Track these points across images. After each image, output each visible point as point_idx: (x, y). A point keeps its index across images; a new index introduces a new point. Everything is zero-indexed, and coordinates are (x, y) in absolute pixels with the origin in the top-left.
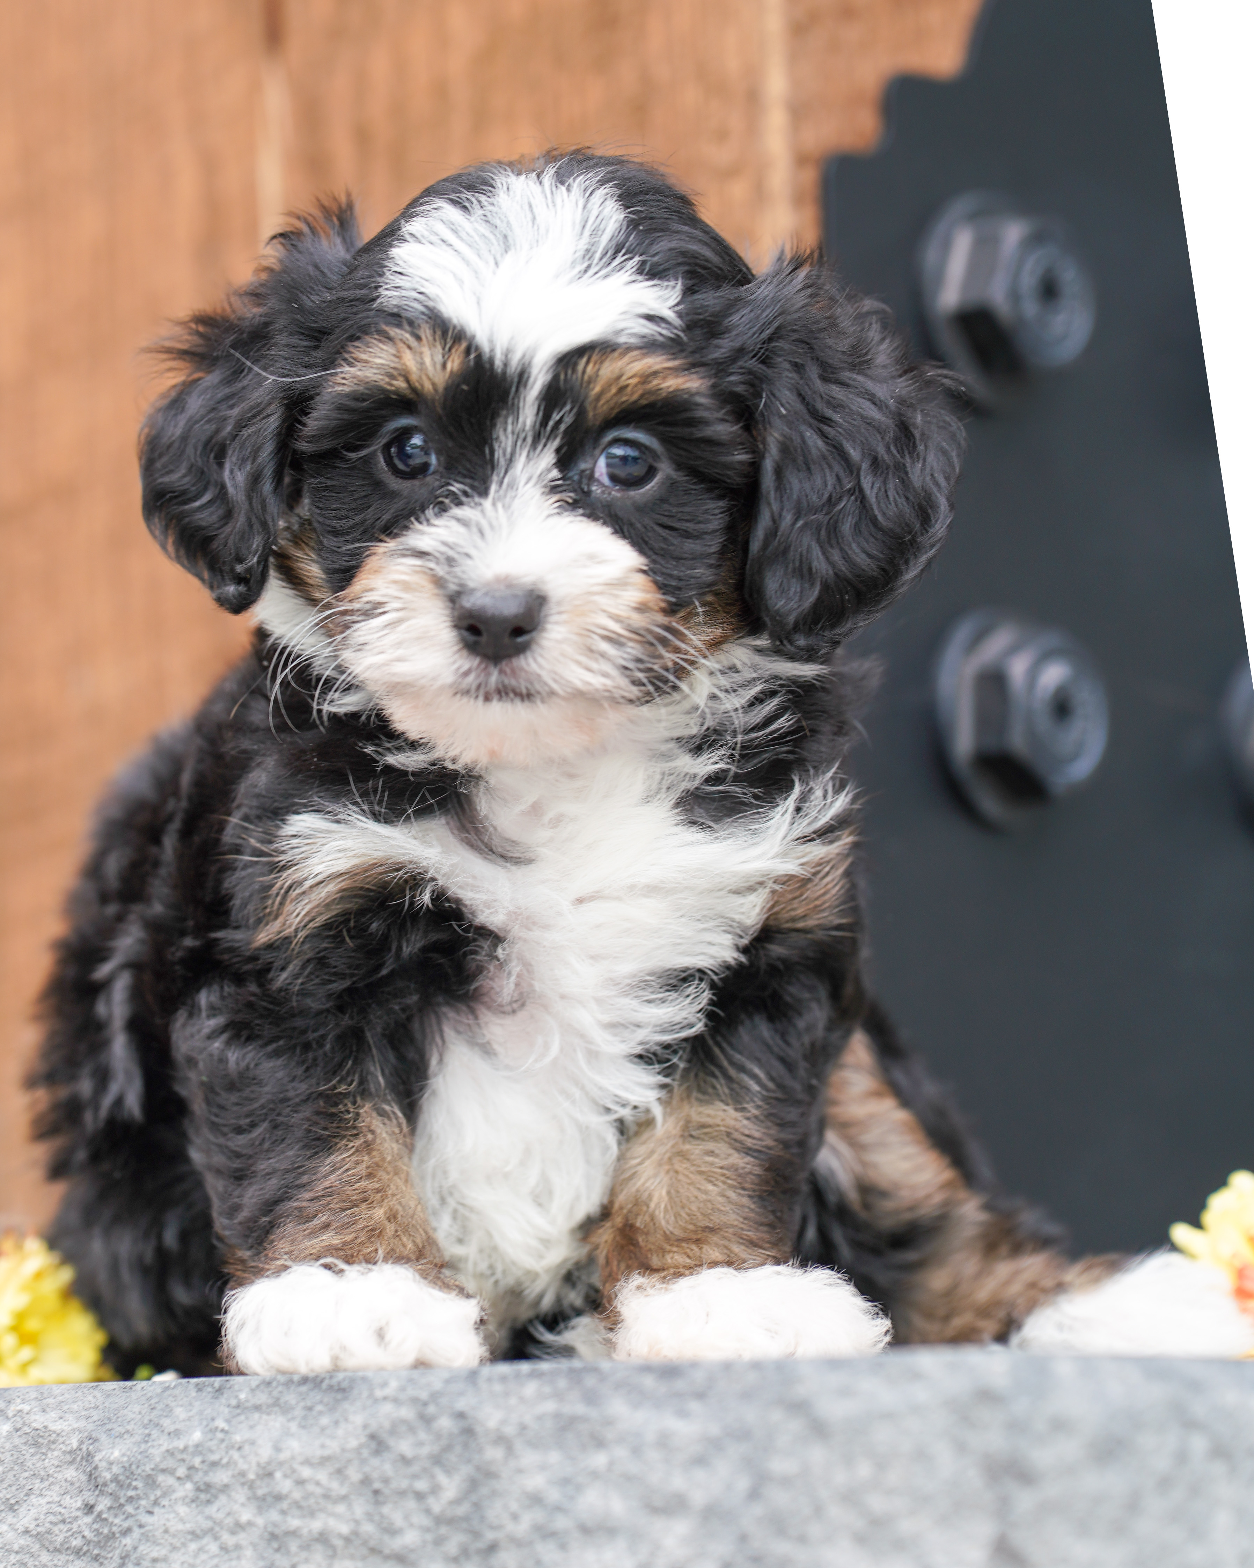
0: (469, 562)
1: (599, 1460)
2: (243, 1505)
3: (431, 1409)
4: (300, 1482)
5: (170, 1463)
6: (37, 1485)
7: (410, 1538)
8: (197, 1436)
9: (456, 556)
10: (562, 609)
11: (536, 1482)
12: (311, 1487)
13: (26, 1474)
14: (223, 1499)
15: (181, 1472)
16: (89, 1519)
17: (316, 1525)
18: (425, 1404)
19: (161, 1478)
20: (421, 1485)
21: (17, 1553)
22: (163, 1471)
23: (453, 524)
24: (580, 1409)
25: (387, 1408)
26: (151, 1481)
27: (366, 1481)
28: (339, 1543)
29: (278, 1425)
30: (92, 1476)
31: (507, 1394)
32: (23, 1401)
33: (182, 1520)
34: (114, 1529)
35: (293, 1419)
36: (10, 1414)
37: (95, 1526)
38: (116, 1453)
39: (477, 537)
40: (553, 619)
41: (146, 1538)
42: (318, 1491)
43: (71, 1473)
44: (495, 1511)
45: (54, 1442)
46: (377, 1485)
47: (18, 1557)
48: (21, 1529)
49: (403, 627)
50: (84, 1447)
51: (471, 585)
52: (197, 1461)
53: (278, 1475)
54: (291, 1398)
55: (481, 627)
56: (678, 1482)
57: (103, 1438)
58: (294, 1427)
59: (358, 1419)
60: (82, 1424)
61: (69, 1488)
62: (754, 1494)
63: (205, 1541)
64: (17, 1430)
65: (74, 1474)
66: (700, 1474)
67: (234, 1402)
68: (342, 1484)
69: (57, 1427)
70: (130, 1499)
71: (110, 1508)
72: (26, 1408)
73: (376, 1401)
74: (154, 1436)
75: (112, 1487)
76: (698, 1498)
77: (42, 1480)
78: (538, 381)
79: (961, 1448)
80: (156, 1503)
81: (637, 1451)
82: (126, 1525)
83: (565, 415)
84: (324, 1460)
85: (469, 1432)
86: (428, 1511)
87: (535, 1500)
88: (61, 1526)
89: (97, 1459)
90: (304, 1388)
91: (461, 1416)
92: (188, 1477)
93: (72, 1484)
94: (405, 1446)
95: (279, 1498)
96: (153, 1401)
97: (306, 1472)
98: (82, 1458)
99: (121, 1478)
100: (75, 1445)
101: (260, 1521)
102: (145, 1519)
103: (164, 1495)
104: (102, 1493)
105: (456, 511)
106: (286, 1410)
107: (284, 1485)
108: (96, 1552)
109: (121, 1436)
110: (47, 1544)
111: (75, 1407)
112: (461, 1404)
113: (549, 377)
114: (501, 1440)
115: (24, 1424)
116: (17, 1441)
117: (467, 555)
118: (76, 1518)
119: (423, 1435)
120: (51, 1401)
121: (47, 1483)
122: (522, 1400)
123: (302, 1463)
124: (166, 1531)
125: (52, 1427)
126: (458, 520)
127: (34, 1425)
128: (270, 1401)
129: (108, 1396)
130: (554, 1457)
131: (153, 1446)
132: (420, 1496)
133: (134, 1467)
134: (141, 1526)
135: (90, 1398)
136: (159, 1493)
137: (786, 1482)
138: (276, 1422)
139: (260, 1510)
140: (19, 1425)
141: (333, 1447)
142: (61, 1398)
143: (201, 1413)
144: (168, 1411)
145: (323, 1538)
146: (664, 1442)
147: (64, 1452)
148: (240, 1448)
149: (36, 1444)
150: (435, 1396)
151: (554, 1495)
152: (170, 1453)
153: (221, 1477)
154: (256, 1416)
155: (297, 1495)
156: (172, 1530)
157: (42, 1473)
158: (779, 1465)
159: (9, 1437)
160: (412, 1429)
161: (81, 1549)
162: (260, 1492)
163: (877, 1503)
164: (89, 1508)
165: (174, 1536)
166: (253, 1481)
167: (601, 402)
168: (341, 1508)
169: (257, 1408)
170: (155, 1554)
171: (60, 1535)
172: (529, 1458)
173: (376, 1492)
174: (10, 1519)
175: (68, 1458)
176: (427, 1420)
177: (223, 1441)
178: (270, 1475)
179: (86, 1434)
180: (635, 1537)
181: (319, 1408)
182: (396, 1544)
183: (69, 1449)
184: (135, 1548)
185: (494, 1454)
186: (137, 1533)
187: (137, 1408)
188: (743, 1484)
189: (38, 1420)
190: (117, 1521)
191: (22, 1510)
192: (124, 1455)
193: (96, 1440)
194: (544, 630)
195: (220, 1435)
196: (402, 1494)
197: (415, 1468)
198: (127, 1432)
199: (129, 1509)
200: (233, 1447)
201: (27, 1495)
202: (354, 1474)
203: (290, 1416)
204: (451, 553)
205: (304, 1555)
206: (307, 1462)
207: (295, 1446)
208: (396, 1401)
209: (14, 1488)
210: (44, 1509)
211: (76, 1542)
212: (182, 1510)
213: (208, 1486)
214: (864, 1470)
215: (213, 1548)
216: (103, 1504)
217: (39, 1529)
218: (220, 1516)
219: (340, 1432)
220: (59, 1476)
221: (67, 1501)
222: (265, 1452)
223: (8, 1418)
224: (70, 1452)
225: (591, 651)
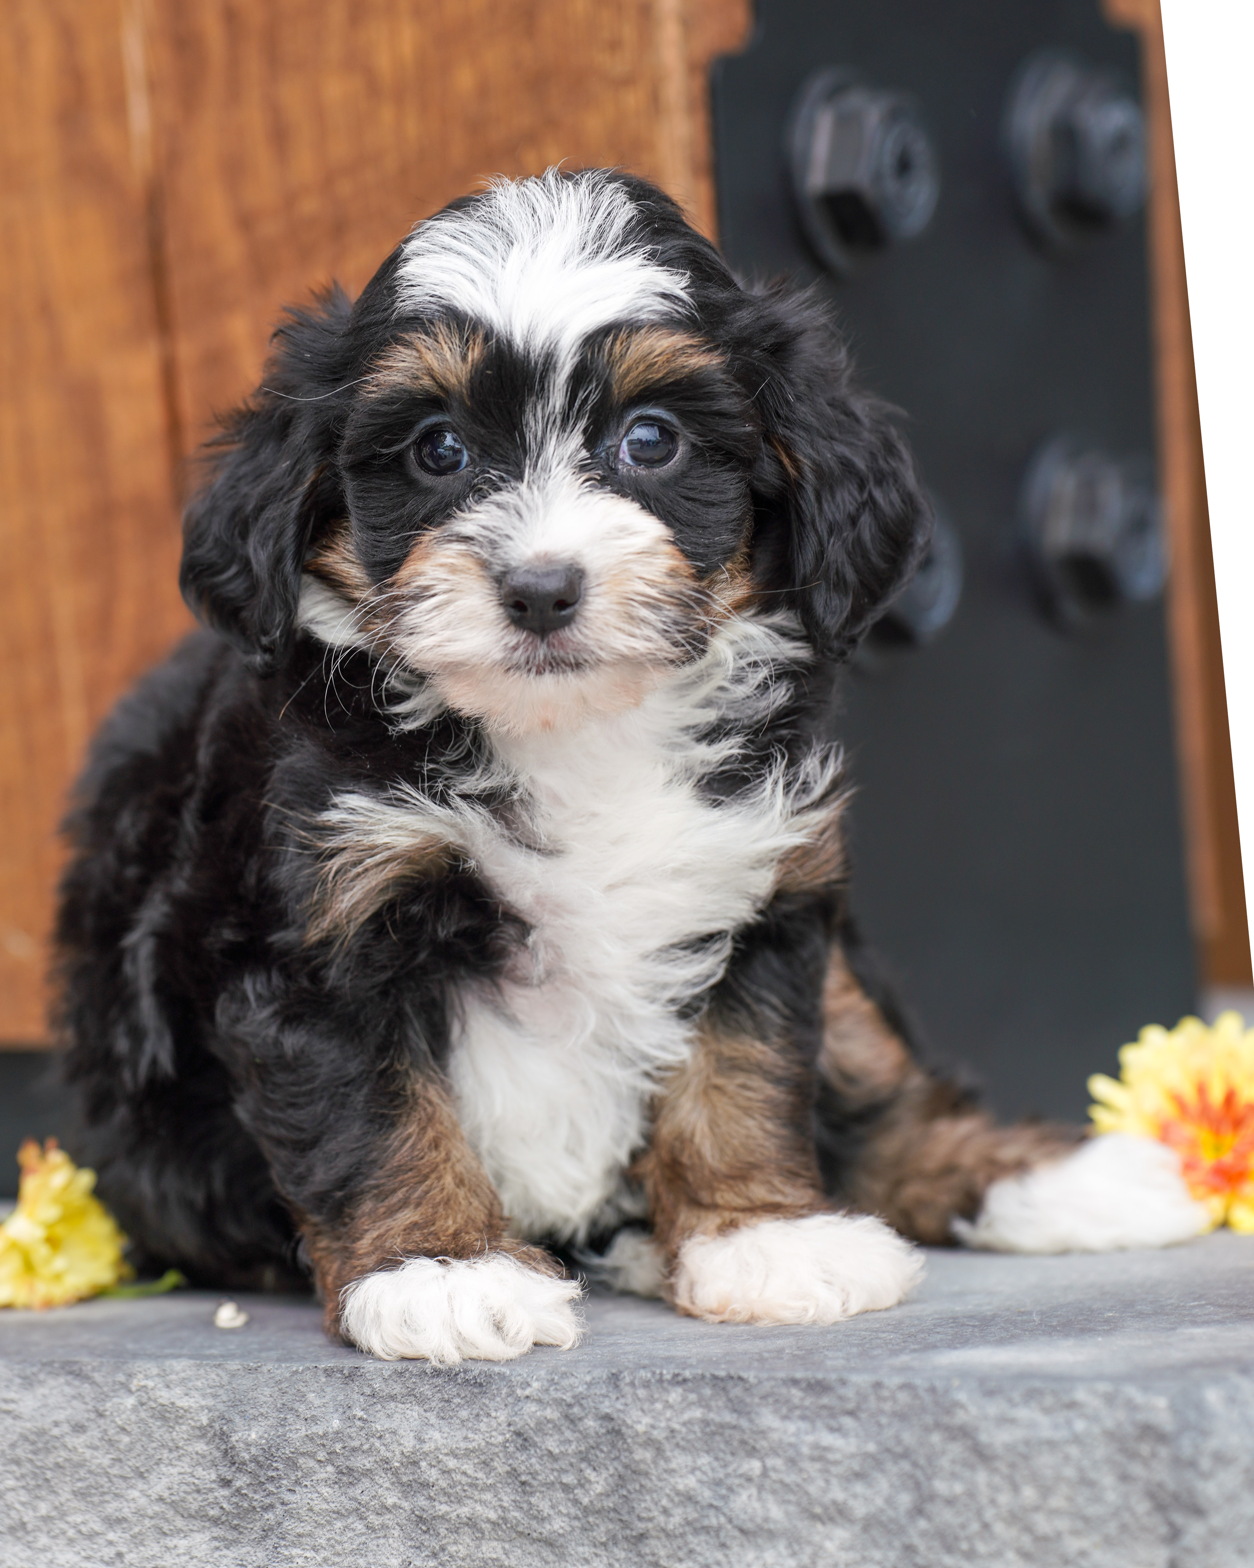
0: (510, 543)
1: (754, 1466)
2: (388, 1489)
3: (576, 1410)
4: (446, 1472)
5: (309, 1447)
6: (165, 1454)
7: (558, 1524)
8: (336, 1424)
9: (497, 538)
10: (601, 581)
11: (689, 1482)
12: (458, 1477)
13: (154, 1445)
14: (366, 1483)
15: (322, 1455)
16: (226, 1492)
17: (464, 1511)
18: (570, 1406)
19: (301, 1461)
20: (569, 1479)
21: (151, 1518)
22: (303, 1454)
23: (493, 508)
24: (729, 1417)
25: (531, 1407)
26: (290, 1462)
27: (513, 1473)
28: (486, 1527)
29: (415, 1414)
30: (229, 1456)
31: (652, 1400)
32: (147, 1377)
33: (325, 1500)
34: (255, 1503)
35: (431, 1410)
36: (134, 1389)
37: (234, 1500)
38: (254, 1436)
39: (515, 519)
40: (593, 591)
41: (289, 1514)
42: (464, 1480)
43: (201, 1447)
44: (645, 1505)
45: (181, 1418)
46: (523, 1478)
47: (153, 1522)
48: (154, 1497)
49: (451, 608)
50: (217, 1426)
51: (514, 564)
52: (338, 1447)
53: (423, 1464)
54: (425, 1389)
55: (524, 602)
56: (837, 1494)
57: (237, 1419)
58: (433, 1420)
59: (502, 1416)
60: (210, 1402)
61: (201, 1460)
62: (918, 1511)
63: (350, 1521)
64: (142, 1404)
65: (205, 1448)
66: (859, 1488)
67: (368, 1391)
68: (488, 1475)
69: (183, 1403)
70: (272, 1479)
71: (248, 1485)
72: (150, 1384)
73: (519, 1400)
74: (291, 1421)
75: (252, 1466)
76: (860, 1510)
77: (171, 1451)
78: (566, 365)
79: (1125, 1478)
80: (297, 1482)
81: (792, 1462)
82: (268, 1501)
83: (592, 393)
84: (468, 1453)
85: (617, 1433)
86: (576, 1502)
87: (689, 1498)
88: (196, 1495)
89: (233, 1439)
90: (439, 1381)
91: (608, 1418)
92: (330, 1461)
93: (204, 1457)
94: (552, 1444)
95: (426, 1485)
96: (284, 1385)
97: (452, 1463)
98: (215, 1435)
99: (261, 1459)
100: (205, 1422)
101: (406, 1505)
102: (288, 1497)
103: (306, 1475)
104: (239, 1470)
105: (496, 497)
106: (421, 1400)
107: (433, 1475)
108: (235, 1522)
109: (255, 1418)
110: (181, 1510)
111: (199, 1384)
112: (606, 1407)
113: (576, 359)
114: (650, 1442)
115: (149, 1399)
116: (143, 1415)
117: (508, 537)
118: (211, 1490)
119: (568, 1434)
120: (173, 1377)
121: (175, 1454)
122: (668, 1405)
123: (447, 1454)
124: (311, 1510)
125: (179, 1403)
126: (499, 505)
127: (160, 1401)
128: (404, 1391)
129: (233, 1376)
130: (704, 1460)
131: (291, 1431)
132: (567, 1488)
133: (273, 1450)
134: (283, 1504)
135: (213, 1376)
136: (300, 1474)
137: (950, 1502)
138: (414, 1412)
139: (405, 1495)
140: (144, 1400)
141: (478, 1440)
142: (183, 1375)
143: (334, 1399)
144: (302, 1397)
145: (472, 1523)
146: (820, 1455)
147: (193, 1428)
148: (380, 1437)
149: (164, 1418)
150: (579, 1399)
151: (706, 1495)
152: (310, 1438)
153: (362, 1462)
154: (392, 1405)
155: (443, 1484)
156: (316, 1509)
157: (171, 1444)
158: (941, 1486)
159: (134, 1409)
160: (557, 1428)
161: (219, 1519)
162: (405, 1479)
163: (1042, 1524)
164: (226, 1483)
165: (319, 1514)
166: (397, 1468)
168: (488, 1496)
169: (393, 1398)
170: (300, 1530)
171: (194, 1503)
172: (679, 1460)
173: (523, 1483)
174: (141, 1485)
175: (198, 1433)
176: (572, 1421)
177: (362, 1428)
178: (415, 1463)
179: (217, 1413)
180: (794, 1541)
181: (457, 1400)
182: (546, 1529)
183: (198, 1424)
184: (279, 1524)
185: (643, 1455)
186: (279, 1509)
187: (267, 1391)
188: (905, 1500)
189: (164, 1396)
190: (257, 1497)
191: (153, 1478)
192: (261, 1437)
193: (230, 1421)
194: (586, 602)
195: (359, 1423)
196: (550, 1485)
197: (563, 1464)
198: (262, 1414)
199: (271, 1487)
200: (373, 1436)
201: (157, 1464)
202: (501, 1467)
203: (426, 1407)
204: (493, 536)
205: (453, 1537)
206: (453, 1454)
207: (436, 1437)
208: (539, 1401)
209: (143, 1457)
210: (177, 1479)
211: (214, 1512)
212: (325, 1491)
213: (350, 1470)
214: (1029, 1493)
215: (359, 1526)
216: (241, 1481)
217: (173, 1498)
218: (365, 1498)
219: (483, 1427)
220: (190, 1449)
221: (200, 1472)
222: (409, 1443)
223: (130, 1392)
224: (200, 1428)
225: (632, 618)
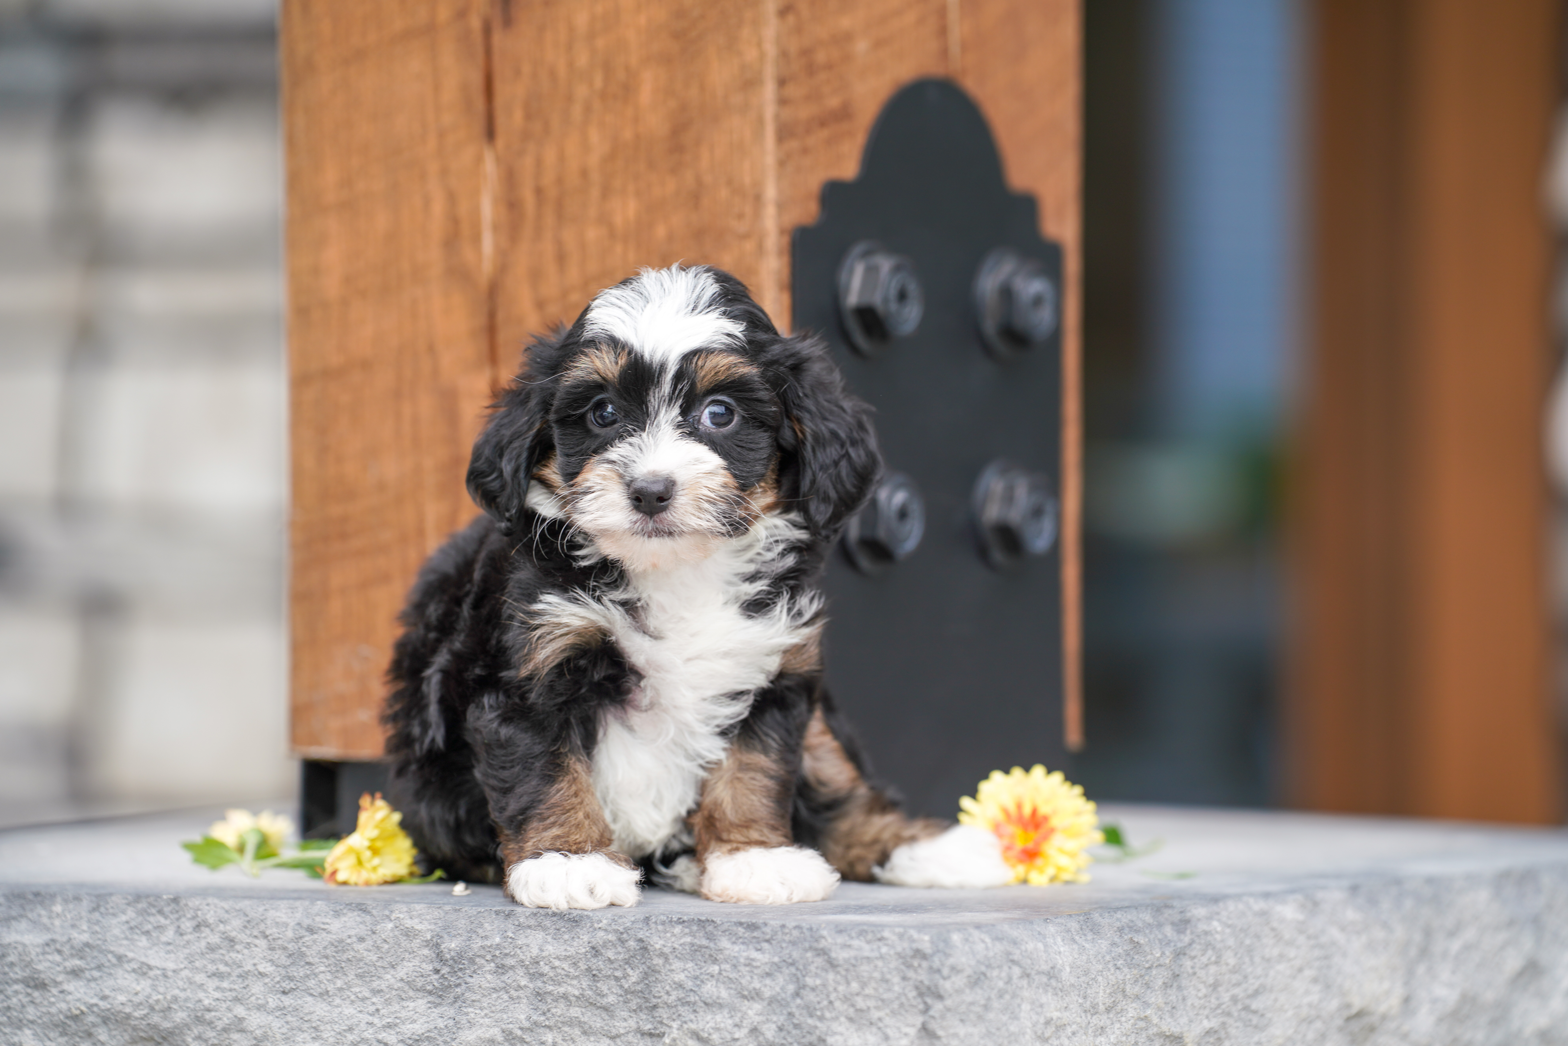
0: (635, 465)
1: (715, 969)
2: (522, 977)
3: (625, 936)
4: (554, 968)
5: (482, 953)
6: (407, 955)
7: (611, 999)
8: (498, 940)
9: (628, 462)
10: (684, 488)
11: (680, 977)
12: (559, 971)
13: (401, 950)
14: (511, 973)
15: (489, 957)
16: (436, 977)
17: (562, 990)
18: (622, 933)
19: (477, 960)
20: (618, 974)
21: (396, 990)
22: (479, 956)
23: (627, 445)
24: (705, 942)
25: (601, 934)
26: (472, 961)
27: (589, 970)
28: (573, 999)
29: (540, 936)
30: (440, 957)
31: (666, 932)
32: (400, 913)
33: (489, 982)
34: (451, 983)
35: (549, 934)
36: (393, 918)
37: (441, 981)
38: (453, 945)
39: (638, 452)
40: (679, 493)
41: (469, 989)
42: (563, 973)
43: (426, 952)
44: (657, 989)
45: (417, 935)
46: (594, 972)
47: (397, 992)
48: (399, 978)
49: (603, 499)
50: (435, 940)
51: (636, 476)
52: (497, 953)
53: (542, 963)
54: (547, 923)
55: (641, 497)
56: (757, 984)
57: (446, 936)
58: (549, 938)
59: (586, 938)
60: (432, 927)
61: (425, 959)
62: (797, 994)
63: (501, 994)
64: (396, 927)
65: (428, 952)
66: (768, 981)
67: (517, 923)
68: (576, 970)
69: (419, 927)
70: (461, 969)
71: (449, 973)
72: (402, 916)
73: (595, 929)
74: (473, 938)
75: (451, 962)
76: (767, 993)
77: (410, 953)
78: (672, 369)
79: (904, 978)
80: (474, 972)
81: (735, 967)
82: (458, 982)
83: (685, 387)
84: (566, 958)
85: (645, 949)
86: (621, 987)
87: (680, 986)
88: (421, 978)
89: (442, 947)
90: (555, 919)
91: (641, 940)
92: (492, 960)
93: (427, 957)
94: (610, 954)
95: (542, 975)
96: (472, 919)
97: (557, 963)
98: (433, 945)
99: (456, 958)
100: (429, 938)
101: (531, 986)
102: (469, 980)
103: (479, 968)
104: (444, 964)
105: (629, 440)
106: (545, 929)
107: (546, 969)
108: (440, 993)
109: (455, 936)
110: (412, 986)
111: (428, 917)
112: (640, 935)
113: (678, 367)
114: (662, 954)
115: (400, 924)
116: (396, 933)
117: (634, 461)
118: (429, 975)
119: (620, 949)
120: (415, 913)
121: (412, 955)
122: (674, 935)
123: (555, 958)
124: (480, 987)
125: (416, 927)
126: (630, 444)
127: (406, 925)
128: (536, 924)
129: (447, 913)
130: (690, 965)
131: (473, 943)
132: (617, 979)
133: (463, 953)
134: (466, 983)
135: (436, 913)
136: (476, 967)
137: (813, 989)
138: (540, 935)
139: (531, 980)
140: (398, 925)
141: (572, 951)
142: (420, 912)
143: (498, 927)
144: (481, 925)
145: (565, 996)
146: (749, 963)
147: (423, 941)
148: (520, 948)
149: (407, 935)
150: (627, 930)
151: (689, 984)
152: (483, 947)
153: (510, 961)
154: (529, 931)
155: (551, 974)
156: (483, 986)
157: (410, 950)
158: (809, 981)
159: (392, 930)
160: (614, 946)
161: (432, 991)
162: (531, 971)
163: (860, 1003)
164: (437, 971)
165: (484, 990)
166: (528, 965)
167: (706, 380)
168: (575, 982)
169: (529, 927)
170: (474, 998)
171: (420, 983)
172: (677, 965)
173: (594, 975)
174: (392, 972)
175: (425, 944)
176: (622, 942)
177: (511, 943)
178: (537, 963)
179: (435, 933)
180: (733, 1009)
181: (563, 929)
182: (605, 1001)
183: (425, 939)
184: (463, 994)
185: (658, 961)
186: (464, 986)
187: (463, 922)
188: (791, 988)
189: (409, 923)
190: (452, 979)
191: (399, 968)
192: (457, 946)
193: (442, 937)
194: (675, 499)
195: (510, 940)
196: (608, 977)
197: (616, 965)
198: (459, 934)
199: (460, 974)
200: (517, 947)
201: (402, 961)
202: (583, 967)
203: (547, 932)
204: (626, 461)
205: (555, 1004)
206: (558, 958)
207: (551, 949)
208: (606, 930)
209: (394, 957)
210: (412, 969)
211: (429, 988)
212: (489, 977)
213: (503, 965)
214: (855, 986)
215: (506, 997)
216: (445, 970)
217: (409, 979)
218: (509, 981)
219: (575, 944)
220: (420, 953)
221: (424, 965)
222: (535, 951)
223: (391, 920)
224: (426, 941)
225: (699, 508)
